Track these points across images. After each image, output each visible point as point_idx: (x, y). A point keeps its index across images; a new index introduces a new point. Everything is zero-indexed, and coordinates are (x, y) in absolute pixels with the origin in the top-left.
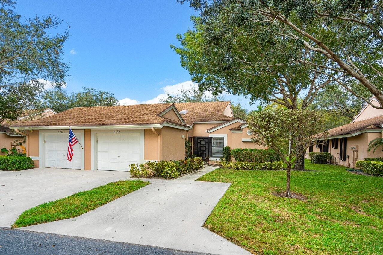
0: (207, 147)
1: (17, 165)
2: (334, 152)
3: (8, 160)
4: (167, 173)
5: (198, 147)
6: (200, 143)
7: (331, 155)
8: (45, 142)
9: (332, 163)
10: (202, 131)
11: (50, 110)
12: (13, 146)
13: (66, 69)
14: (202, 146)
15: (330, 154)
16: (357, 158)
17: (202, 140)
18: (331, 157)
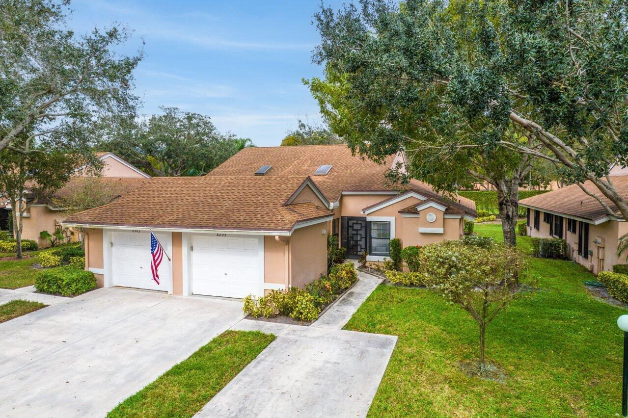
0: (363, 235)
1: (73, 287)
2: (571, 239)
3: (61, 279)
4: (301, 313)
5: (348, 234)
6: (352, 227)
7: (566, 243)
8: (112, 244)
9: (566, 257)
10: (354, 207)
11: (111, 156)
12: (57, 227)
13: (139, 105)
14: (355, 232)
15: (565, 240)
16: (603, 260)
17: (355, 222)
18: (566, 246)
